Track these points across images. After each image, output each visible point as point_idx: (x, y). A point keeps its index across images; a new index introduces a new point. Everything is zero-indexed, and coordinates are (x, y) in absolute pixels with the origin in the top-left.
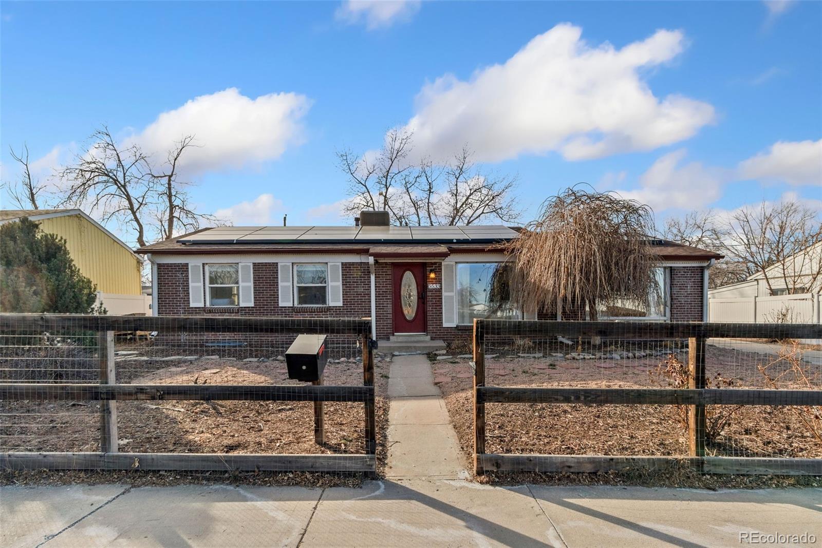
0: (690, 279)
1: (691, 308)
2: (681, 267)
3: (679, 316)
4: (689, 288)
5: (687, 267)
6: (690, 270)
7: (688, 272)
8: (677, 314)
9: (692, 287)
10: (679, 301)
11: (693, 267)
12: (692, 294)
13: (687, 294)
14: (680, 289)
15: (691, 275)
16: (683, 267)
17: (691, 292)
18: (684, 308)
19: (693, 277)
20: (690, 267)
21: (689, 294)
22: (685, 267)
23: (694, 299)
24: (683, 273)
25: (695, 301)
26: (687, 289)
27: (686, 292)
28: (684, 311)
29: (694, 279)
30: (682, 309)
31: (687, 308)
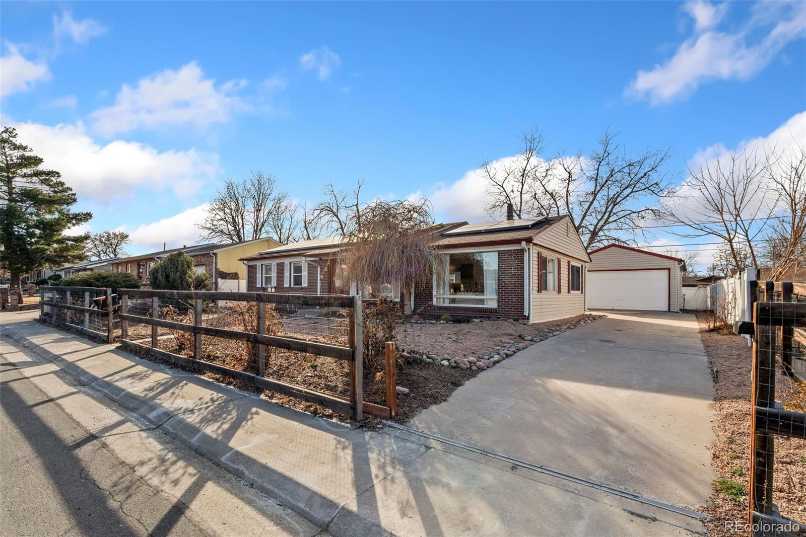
0: (514, 261)
1: (515, 289)
2: (506, 251)
3: (504, 295)
4: (513, 269)
5: (512, 250)
6: (513, 253)
7: (512, 255)
8: (502, 293)
9: (515, 268)
10: (504, 282)
11: (517, 250)
12: (515, 275)
13: (512, 275)
14: (505, 271)
15: (515, 257)
16: (508, 250)
17: (514, 273)
18: (509, 289)
19: (516, 259)
20: (514, 250)
21: (513, 275)
22: (509, 250)
23: (518, 279)
24: (508, 256)
25: (519, 282)
26: (511, 270)
27: (510, 273)
28: (509, 291)
29: (518, 261)
30: (506, 289)
31: (511, 288)
